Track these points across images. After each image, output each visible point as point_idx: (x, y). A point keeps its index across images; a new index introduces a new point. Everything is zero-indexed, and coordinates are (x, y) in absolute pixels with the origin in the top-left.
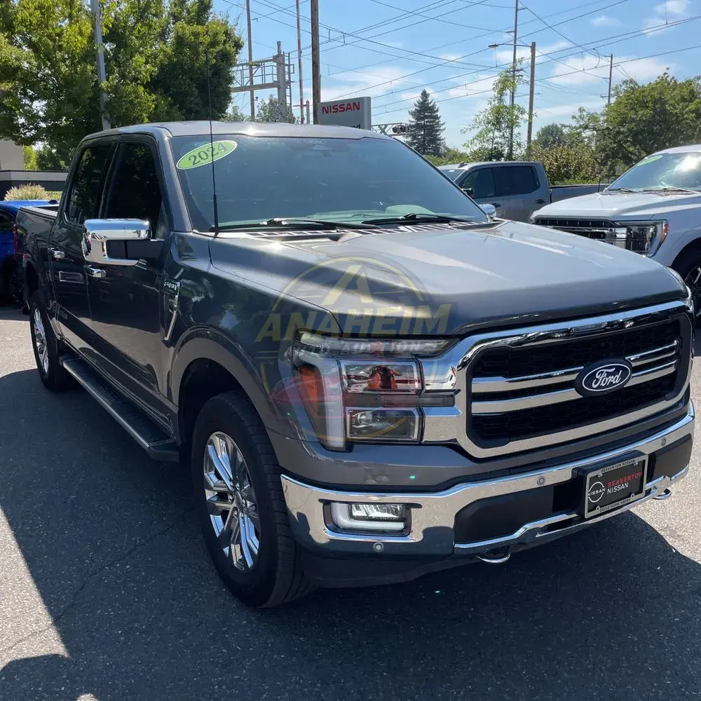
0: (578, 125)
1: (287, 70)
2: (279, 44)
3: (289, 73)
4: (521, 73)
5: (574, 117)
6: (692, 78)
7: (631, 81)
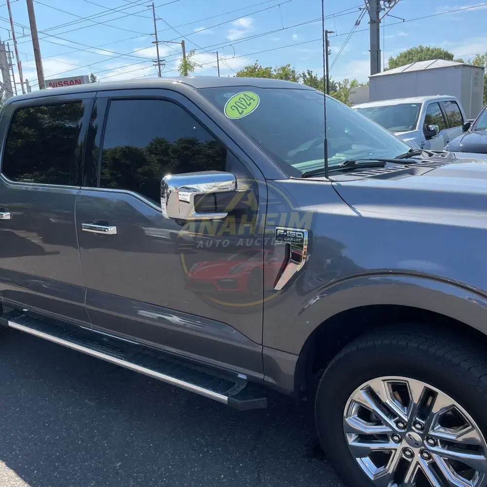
1: (7, 56)
3: (10, 58)
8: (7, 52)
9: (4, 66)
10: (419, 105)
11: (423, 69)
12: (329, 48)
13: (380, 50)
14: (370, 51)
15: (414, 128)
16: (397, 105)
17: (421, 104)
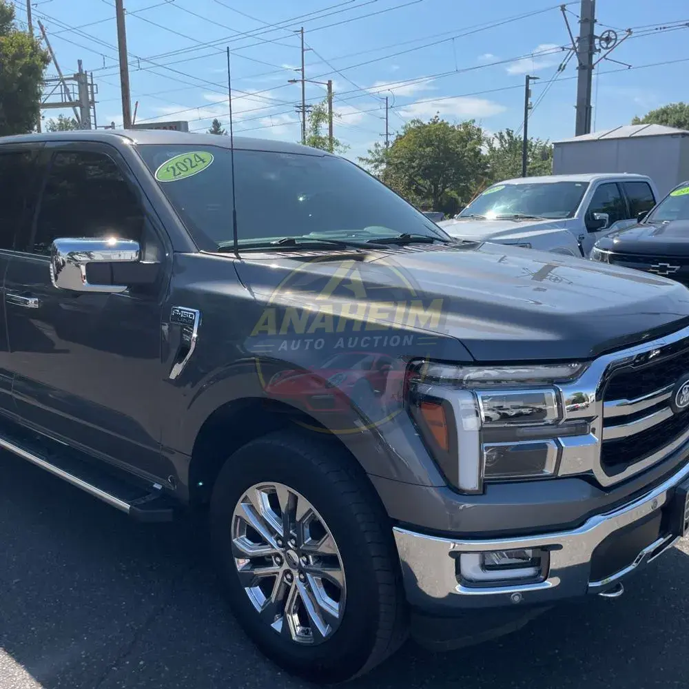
0: (373, 159)
1: (89, 90)
2: (80, 62)
3: (92, 93)
4: (310, 109)
5: (370, 151)
6: (468, 121)
7: (418, 121)
8: (89, 84)
9: (84, 104)
10: (586, 184)
11: (628, 136)
12: (530, 100)
13: (591, 108)
14: (576, 107)
15: (572, 215)
16: (556, 183)
17: (589, 183)
